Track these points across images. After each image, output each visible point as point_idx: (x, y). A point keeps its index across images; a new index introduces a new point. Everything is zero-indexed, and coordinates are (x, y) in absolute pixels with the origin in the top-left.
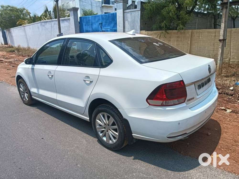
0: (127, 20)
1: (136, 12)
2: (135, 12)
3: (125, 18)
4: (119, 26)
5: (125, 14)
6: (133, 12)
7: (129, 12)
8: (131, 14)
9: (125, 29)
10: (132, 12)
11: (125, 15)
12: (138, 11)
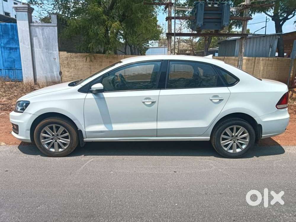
0: (37, 36)
1: (51, 27)
2: (49, 27)
3: (33, 34)
4: (24, 43)
5: (32, 27)
6: (45, 27)
7: (40, 27)
8: (43, 29)
9: (33, 48)
10: (43, 27)
11: (31, 29)
12: (54, 27)
